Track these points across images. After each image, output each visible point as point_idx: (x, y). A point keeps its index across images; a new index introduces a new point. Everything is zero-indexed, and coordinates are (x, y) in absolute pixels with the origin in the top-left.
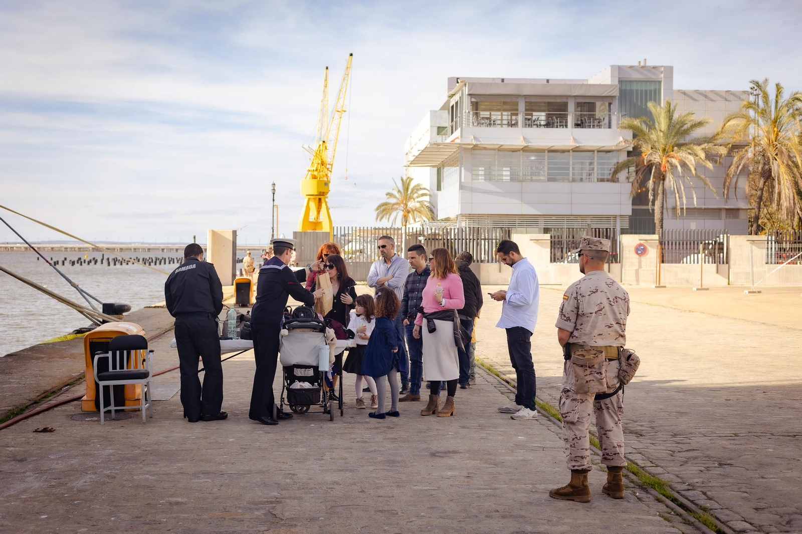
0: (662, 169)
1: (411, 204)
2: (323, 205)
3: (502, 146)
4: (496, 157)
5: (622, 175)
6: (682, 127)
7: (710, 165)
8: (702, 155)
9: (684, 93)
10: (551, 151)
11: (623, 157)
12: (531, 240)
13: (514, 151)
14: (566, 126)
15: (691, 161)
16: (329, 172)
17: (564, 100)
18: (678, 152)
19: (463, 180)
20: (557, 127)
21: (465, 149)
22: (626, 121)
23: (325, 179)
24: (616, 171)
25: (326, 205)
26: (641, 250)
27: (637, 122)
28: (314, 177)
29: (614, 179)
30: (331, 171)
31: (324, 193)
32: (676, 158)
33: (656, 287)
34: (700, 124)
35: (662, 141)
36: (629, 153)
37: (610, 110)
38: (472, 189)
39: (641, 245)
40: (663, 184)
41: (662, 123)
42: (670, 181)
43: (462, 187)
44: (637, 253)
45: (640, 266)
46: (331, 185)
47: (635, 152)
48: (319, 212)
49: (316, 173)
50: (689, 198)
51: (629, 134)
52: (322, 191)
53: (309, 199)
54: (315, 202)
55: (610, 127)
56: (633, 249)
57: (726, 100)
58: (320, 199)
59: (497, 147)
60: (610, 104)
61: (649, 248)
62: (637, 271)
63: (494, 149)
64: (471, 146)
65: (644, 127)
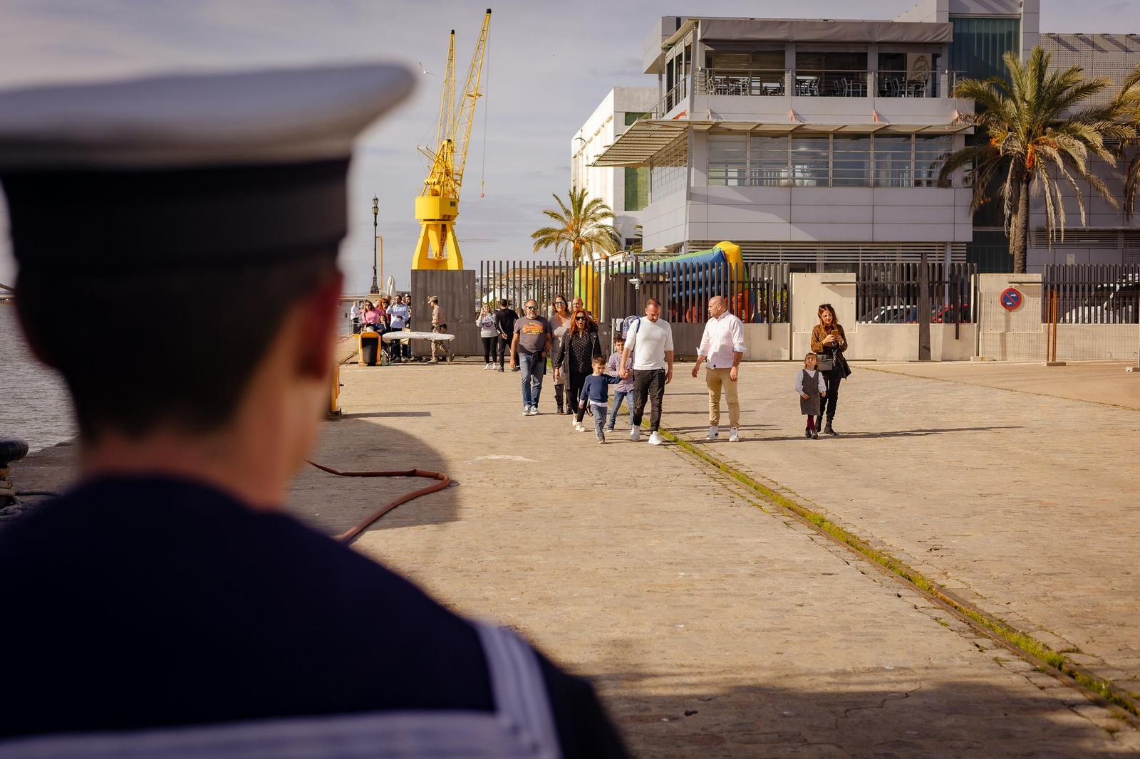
0: (1028, 164)
1: (588, 230)
2: (449, 235)
3: (759, 125)
4: (748, 144)
5: (957, 176)
6: (1060, 93)
7: (1109, 157)
8: (1098, 140)
9: (1058, 39)
10: (838, 135)
11: (959, 146)
12: (823, 283)
13: (777, 135)
14: (864, 94)
15: (1079, 151)
16: (457, 185)
17: (862, 50)
18: (1055, 136)
19: (692, 185)
20: (848, 95)
21: (697, 132)
22: (965, 85)
23: (451, 196)
24: (946, 170)
25: (453, 234)
26: (1011, 300)
27: (983, 86)
28: (436, 194)
29: (944, 183)
30: (460, 185)
31: (449, 216)
32: (1050, 145)
33: (1048, 364)
34: (1090, 89)
35: (1027, 117)
36: (968, 139)
37: (934, 67)
38: (707, 199)
39: (1012, 291)
40: (1027, 189)
41: (1027, 87)
42: (1041, 183)
43: (690, 196)
44: (1004, 304)
45: (1008, 327)
46: (459, 205)
47: (979, 137)
48: (442, 245)
49: (437, 187)
50: (1072, 214)
51: (968, 105)
52: (448, 213)
53: (428, 226)
54: (436, 231)
55: (934, 94)
56: (998, 299)
57: (1127, 50)
58: (444, 226)
59: (749, 128)
60: (935, 57)
61: (1025, 296)
62: (1003, 335)
63: (744, 133)
64: (707, 127)
65: (995, 94)
